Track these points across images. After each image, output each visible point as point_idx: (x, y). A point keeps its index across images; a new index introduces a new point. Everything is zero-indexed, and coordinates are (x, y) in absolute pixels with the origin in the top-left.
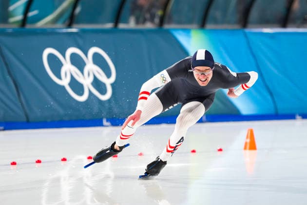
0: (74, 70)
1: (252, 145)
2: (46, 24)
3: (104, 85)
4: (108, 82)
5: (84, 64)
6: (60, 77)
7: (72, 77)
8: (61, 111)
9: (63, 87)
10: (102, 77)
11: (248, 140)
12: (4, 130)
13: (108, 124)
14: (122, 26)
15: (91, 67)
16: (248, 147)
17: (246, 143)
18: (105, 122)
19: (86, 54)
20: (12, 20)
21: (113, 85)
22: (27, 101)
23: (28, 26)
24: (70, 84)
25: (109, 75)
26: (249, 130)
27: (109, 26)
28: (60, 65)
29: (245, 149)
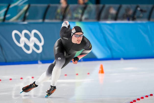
9: (21, 48)
15: (33, 38)
16: (101, 72)
18: (39, 62)
19: (31, 32)
23: (6, 21)
24: (24, 46)
26: (101, 65)
28: (20, 38)
29: (99, 73)
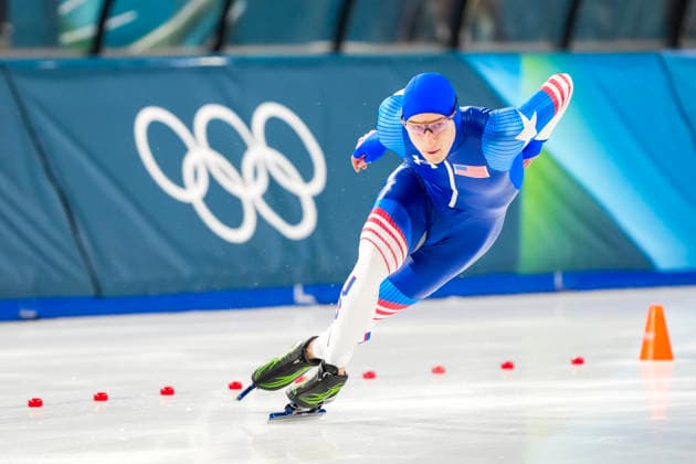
0: (217, 162)
1: (660, 348)
2: (158, 45)
3: (296, 199)
4: (307, 192)
5: (243, 147)
6: (179, 181)
7: (213, 182)
8: (186, 270)
9: (188, 208)
10: (291, 181)
11: (651, 336)
12: (37, 318)
13: (309, 298)
14: (353, 48)
15: (259, 153)
16: (651, 352)
17: (646, 343)
18: (299, 295)
19: (248, 122)
20: (68, 37)
21: (319, 200)
22: (96, 248)
23: (109, 53)
24: (208, 200)
25: (307, 173)
26: (651, 310)
27: (320, 48)
28: (182, 150)
29: (644, 356)
